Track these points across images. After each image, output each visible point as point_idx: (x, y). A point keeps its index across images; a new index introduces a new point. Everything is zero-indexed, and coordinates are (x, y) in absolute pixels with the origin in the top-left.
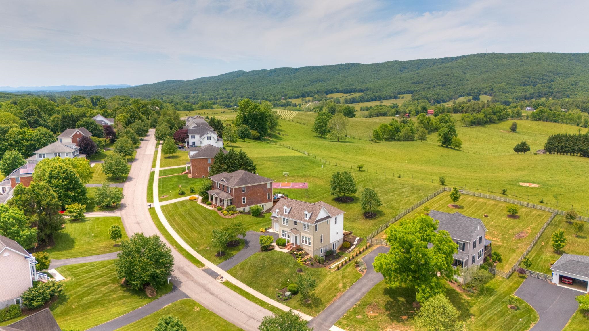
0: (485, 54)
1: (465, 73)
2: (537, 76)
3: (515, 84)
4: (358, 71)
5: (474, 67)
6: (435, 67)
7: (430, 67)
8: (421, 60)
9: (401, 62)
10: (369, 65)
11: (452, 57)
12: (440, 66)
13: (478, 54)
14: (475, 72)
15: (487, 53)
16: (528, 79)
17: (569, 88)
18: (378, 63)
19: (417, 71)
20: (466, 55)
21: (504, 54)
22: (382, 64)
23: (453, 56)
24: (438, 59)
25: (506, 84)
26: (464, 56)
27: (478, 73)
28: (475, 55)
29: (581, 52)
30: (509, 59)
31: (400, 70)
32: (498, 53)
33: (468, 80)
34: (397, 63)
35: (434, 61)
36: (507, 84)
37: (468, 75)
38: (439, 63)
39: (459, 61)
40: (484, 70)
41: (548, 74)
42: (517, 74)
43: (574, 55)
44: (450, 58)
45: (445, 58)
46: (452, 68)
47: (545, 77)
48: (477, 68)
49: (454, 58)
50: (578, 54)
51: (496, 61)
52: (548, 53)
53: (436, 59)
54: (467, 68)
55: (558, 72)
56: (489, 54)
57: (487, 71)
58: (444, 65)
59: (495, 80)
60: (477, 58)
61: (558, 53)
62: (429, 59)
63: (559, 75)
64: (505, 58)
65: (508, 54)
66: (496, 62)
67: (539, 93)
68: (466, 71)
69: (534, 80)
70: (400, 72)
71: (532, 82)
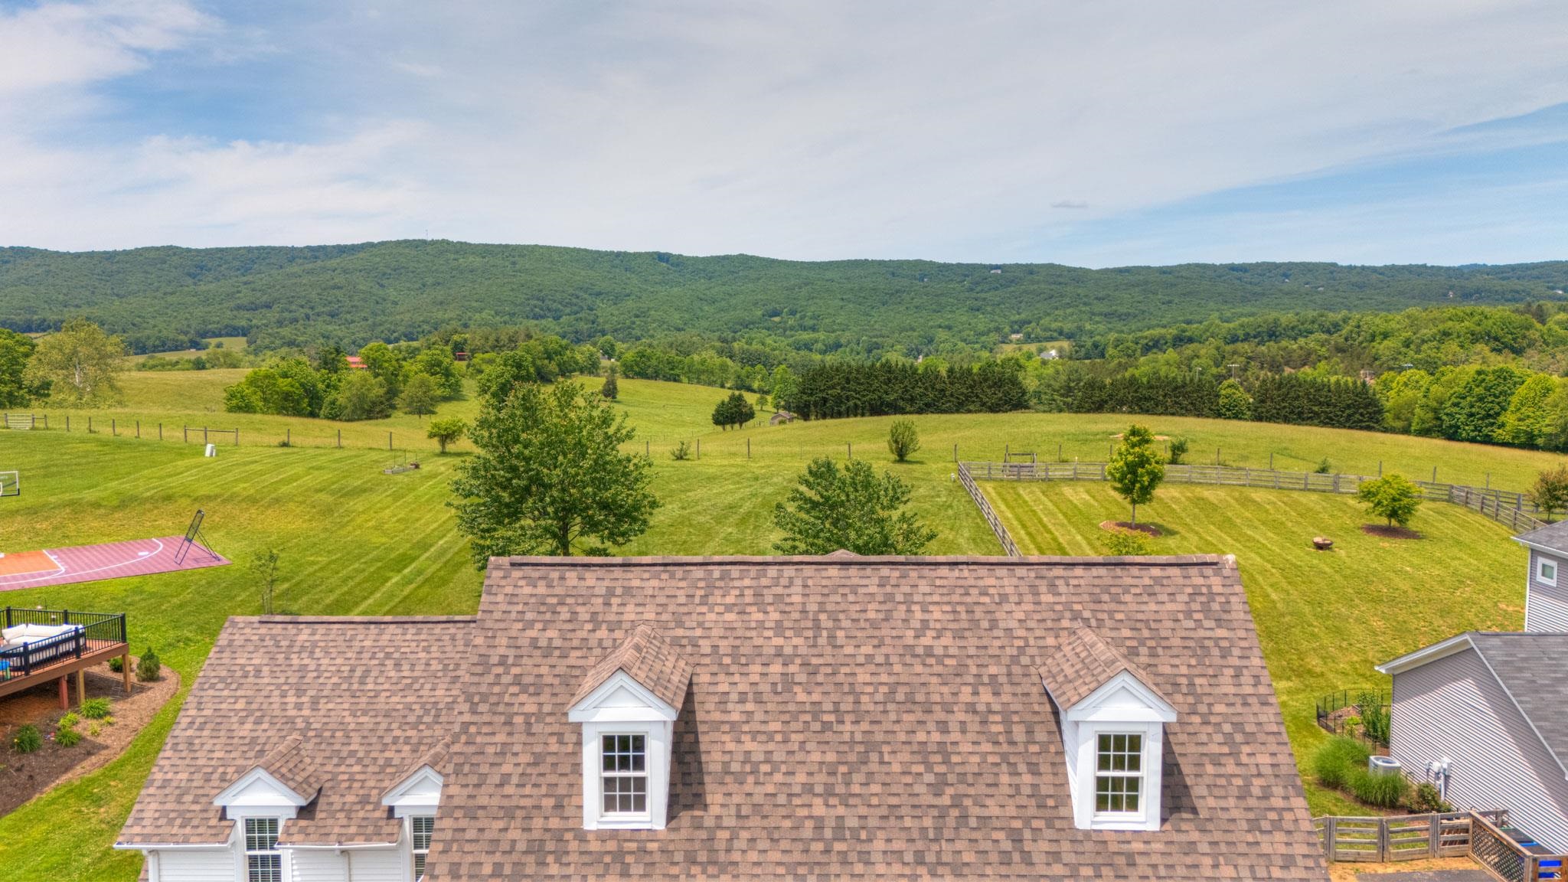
0: (424, 242)
1: (382, 286)
2: (558, 296)
3: (514, 314)
4: (40, 270)
5: (403, 271)
6: (295, 269)
7: (281, 267)
8: (249, 249)
9: (189, 250)
10: (78, 256)
11: (339, 246)
12: (311, 266)
13: (406, 241)
14: (408, 285)
15: (430, 239)
16: (540, 303)
17: (634, 323)
18: (110, 249)
19: (245, 279)
20: (375, 242)
21: (470, 244)
22: (125, 253)
23: (342, 243)
24: (301, 250)
25: (493, 312)
26: (371, 245)
27: (417, 286)
28: (398, 243)
29: (631, 251)
30: (484, 257)
31: (189, 275)
32: (455, 240)
33: (396, 303)
34: (175, 254)
35: (291, 255)
36: (497, 313)
37: (392, 293)
38: (305, 258)
39: (361, 255)
40: (430, 281)
41: (581, 294)
42: (513, 290)
43: (619, 254)
44: (333, 247)
45: (320, 247)
46: (345, 271)
47: (574, 301)
48: (411, 275)
49: (346, 246)
50: (625, 253)
51: (455, 259)
52: (565, 248)
53: (293, 249)
54: (384, 274)
55: (597, 289)
56: (433, 243)
57: (439, 283)
58: (319, 263)
59: (466, 303)
60: (407, 251)
61: (586, 250)
62: (273, 249)
63: (602, 297)
64: (473, 254)
65: (479, 245)
66: (455, 263)
67: (577, 332)
68: (385, 282)
69: (555, 306)
70: (190, 281)
71: (549, 310)
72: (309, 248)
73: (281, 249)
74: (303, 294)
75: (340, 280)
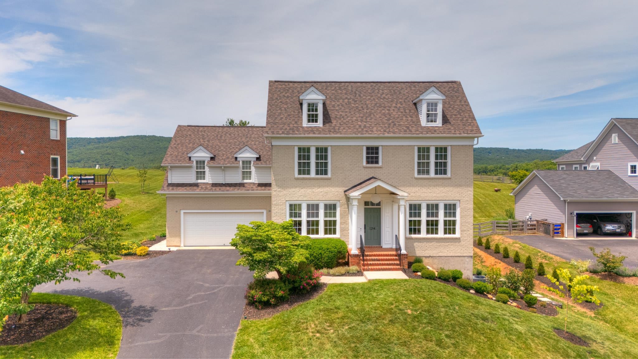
0: (145, 136)
1: (127, 154)
5: (136, 148)
6: (90, 147)
7: (85, 146)
11: (109, 138)
12: (97, 145)
13: (138, 136)
14: (138, 153)
15: (147, 135)
20: (125, 136)
21: (164, 137)
23: (110, 136)
24: (93, 139)
26: (123, 137)
28: (134, 137)
32: (158, 136)
35: (89, 141)
38: (95, 142)
39: (119, 141)
40: (147, 152)
44: (107, 138)
45: (101, 138)
46: (112, 148)
48: (140, 149)
49: (112, 138)
51: (158, 143)
53: (90, 139)
56: (149, 137)
57: (151, 153)
58: (101, 145)
60: (138, 140)
62: (82, 138)
64: (166, 141)
65: (168, 138)
66: (158, 145)
68: (128, 152)
72: (97, 138)
73: (85, 139)
74: (94, 156)
75: (110, 151)
